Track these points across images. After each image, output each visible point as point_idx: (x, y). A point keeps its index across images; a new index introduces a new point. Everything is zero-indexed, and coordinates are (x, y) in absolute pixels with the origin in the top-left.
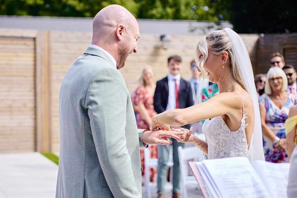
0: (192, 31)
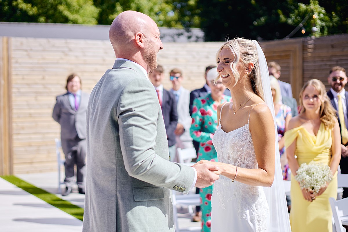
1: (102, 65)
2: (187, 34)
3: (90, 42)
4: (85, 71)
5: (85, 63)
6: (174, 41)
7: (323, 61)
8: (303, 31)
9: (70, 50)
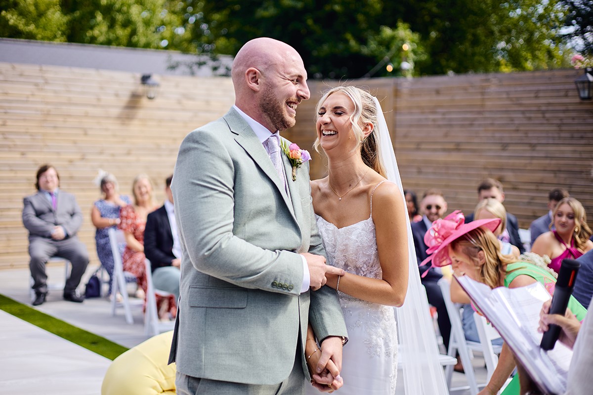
0: (173, 67)
1: (94, 106)
2: (211, 63)
3: (77, 70)
4: (69, 116)
5: (70, 103)
6: (193, 74)
7: (423, 113)
8: (390, 68)
9: (47, 82)
